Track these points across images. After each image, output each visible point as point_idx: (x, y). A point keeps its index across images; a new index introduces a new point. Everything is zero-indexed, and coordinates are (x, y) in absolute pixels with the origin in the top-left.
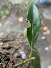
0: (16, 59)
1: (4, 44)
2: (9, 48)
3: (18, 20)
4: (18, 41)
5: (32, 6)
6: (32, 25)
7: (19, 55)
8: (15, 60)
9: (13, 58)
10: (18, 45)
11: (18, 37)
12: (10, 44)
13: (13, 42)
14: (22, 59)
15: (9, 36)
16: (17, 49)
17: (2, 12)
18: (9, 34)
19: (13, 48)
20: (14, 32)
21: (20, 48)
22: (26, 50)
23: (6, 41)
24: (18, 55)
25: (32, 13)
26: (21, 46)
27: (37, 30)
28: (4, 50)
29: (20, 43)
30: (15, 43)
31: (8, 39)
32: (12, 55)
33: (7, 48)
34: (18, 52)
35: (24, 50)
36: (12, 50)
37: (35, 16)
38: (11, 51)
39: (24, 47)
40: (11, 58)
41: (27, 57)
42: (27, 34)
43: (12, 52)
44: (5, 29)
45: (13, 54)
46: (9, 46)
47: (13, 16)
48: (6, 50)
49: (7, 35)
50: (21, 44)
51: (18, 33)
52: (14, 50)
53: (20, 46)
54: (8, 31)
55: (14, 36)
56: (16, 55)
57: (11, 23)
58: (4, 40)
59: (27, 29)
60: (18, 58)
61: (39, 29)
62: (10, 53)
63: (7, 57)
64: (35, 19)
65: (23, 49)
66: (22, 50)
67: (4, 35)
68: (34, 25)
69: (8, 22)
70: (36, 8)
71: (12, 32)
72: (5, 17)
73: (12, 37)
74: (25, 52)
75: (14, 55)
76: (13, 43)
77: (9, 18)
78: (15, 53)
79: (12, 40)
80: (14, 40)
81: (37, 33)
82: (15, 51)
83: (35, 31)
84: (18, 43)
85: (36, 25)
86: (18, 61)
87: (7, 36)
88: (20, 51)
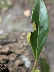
0: (17, 68)
1: (3, 47)
2: (9, 53)
3: (23, 14)
4: (22, 43)
5: (39, 3)
6: (38, 27)
7: (22, 63)
8: (15, 69)
9: (13, 66)
10: (21, 49)
11: (22, 38)
12: (10, 48)
13: (15, 44)
14: (25, 68)
15: (10, 36)
16: (20, 55)
17: (3, 3)
18: (10, 34)
19: (14, 53)
20: (17, 31)
21: (23, 53)
22: (31, 56)
23: (6, 43)
24: (20, 63)
25: (39, 12)
26: (25, 50)
27: (45, 35)
28: (2, 56)
29: (24, 46)
30: (17, 46)
31: (9, 41)
32: (12, 63)
33: (6, 52)
34: (21, 59)
35: (29, 56)
36: (13, 56)
37: (42, 16)
38: (11, 58)
39: (29, 52)
40: (11, 67)
41: (32, 65)
42: (31, 39)
43: (13, 59)
44: (6, 25)
45: (13, 61)
46: (9, 51)
47: (17, 7)
48: (5, 55)
49: (7, 34)
50: (25, 48)
51: (22, 32)
52: (15, 56)
53: (23, 51)
54: (10, 28)
55: (16, 36)
56: (18, 62)
57: (14, 17)
58: (2, 42)
59: (31, 33)
60: (20, 67)
61: (47, 33)
62: (10, 60)
63: (5, 67)
64: (42, 20)
65: (27, 54)
66: (26, 56)
67: (3, 35)
68: (41, 28)
69: (9, 16)
70: (44, 5)
71: (14, 31)
72: (6, 8)
73: (14, 38)
74: (30, 59)
75: (15, 63)
76: (15, 46)
77: (11, 11)
78: (16, 60)
79: (13, 42)
80: (17, 42)
81: (44, 39)
82: (17, 57)
83: (41, 36)
84: (22, 46)
85: (43, 28)
86: (19, 70)
87: (8, 36)
88: (23, 57)
